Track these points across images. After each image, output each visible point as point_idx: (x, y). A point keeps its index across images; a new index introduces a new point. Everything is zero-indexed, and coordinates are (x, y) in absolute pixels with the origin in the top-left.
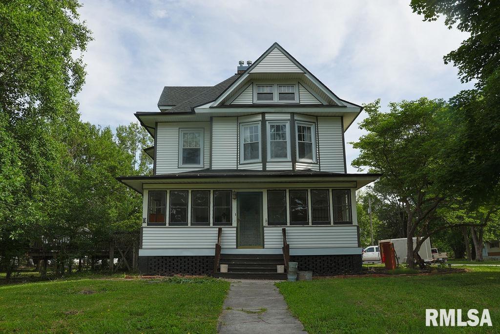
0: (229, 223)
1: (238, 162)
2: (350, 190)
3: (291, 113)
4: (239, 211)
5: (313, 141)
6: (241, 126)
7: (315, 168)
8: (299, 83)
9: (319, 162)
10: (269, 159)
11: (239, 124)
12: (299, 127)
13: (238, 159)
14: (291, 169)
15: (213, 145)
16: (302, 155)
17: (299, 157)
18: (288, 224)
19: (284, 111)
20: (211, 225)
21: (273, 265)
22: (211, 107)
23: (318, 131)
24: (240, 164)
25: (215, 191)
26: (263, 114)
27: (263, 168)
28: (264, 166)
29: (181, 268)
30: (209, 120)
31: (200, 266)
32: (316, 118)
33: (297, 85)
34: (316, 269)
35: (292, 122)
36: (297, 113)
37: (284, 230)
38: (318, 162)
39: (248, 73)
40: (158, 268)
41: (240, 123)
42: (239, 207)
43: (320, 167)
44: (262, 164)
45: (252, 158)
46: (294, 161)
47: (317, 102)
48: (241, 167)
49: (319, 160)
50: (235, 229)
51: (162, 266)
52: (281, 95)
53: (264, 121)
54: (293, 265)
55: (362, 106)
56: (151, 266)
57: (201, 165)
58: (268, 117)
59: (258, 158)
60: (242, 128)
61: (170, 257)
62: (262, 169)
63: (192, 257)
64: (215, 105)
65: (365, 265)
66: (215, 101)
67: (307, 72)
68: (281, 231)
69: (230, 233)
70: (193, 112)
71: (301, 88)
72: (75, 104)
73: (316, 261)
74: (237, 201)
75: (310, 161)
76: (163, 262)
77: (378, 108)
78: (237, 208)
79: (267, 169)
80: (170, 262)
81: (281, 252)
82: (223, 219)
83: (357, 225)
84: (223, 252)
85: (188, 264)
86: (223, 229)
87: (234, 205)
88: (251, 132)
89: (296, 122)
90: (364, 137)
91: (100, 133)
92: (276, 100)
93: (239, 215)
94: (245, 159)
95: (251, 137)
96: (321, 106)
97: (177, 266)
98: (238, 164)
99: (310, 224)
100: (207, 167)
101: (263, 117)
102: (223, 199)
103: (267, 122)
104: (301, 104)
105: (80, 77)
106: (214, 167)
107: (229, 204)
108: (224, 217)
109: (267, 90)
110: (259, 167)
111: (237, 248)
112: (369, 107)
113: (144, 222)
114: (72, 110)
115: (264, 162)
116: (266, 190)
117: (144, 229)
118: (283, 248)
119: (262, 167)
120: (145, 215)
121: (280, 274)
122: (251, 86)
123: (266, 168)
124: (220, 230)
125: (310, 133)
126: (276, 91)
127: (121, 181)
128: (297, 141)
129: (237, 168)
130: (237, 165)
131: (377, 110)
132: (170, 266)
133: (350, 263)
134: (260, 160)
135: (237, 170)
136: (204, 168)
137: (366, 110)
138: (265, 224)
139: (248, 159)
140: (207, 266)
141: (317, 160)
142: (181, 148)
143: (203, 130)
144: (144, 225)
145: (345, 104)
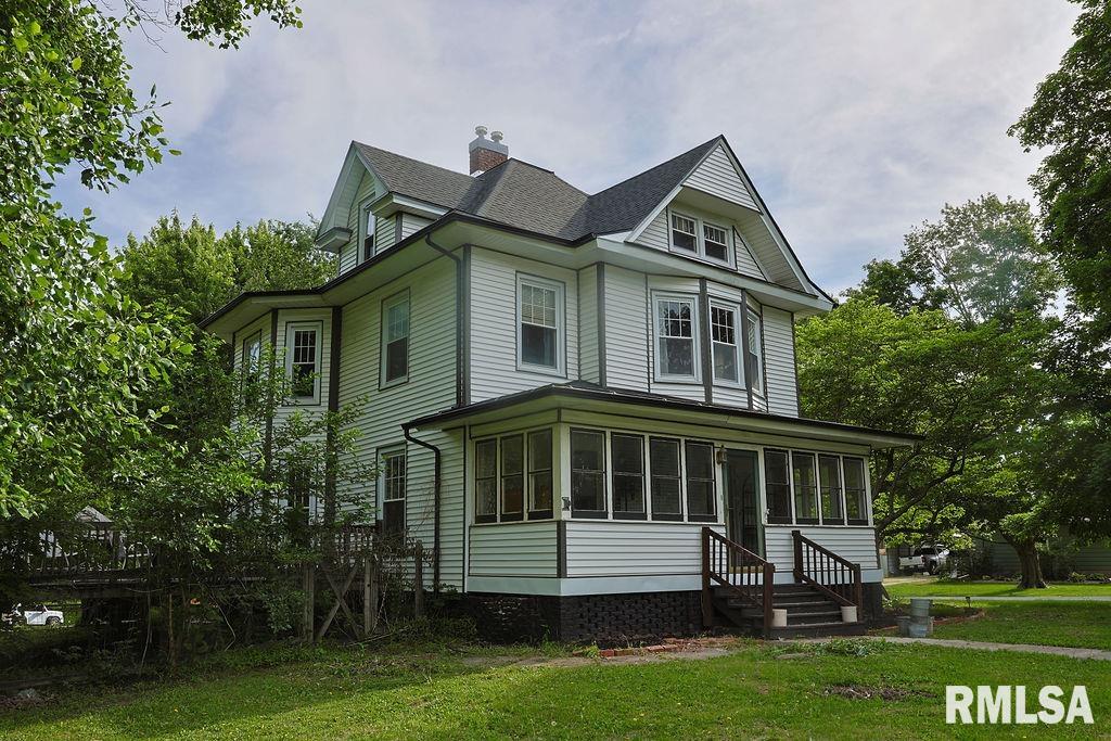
0: (712, 515)
1: (651, 376)
2: (862, 460)
4: (726, 487)
5: (758, 354)
6: (653, 295)
8: (734, 229)
9: (767, 398)
10: (714, 378)
11: (649, 292)
13: (651, 370)
14: (747, 406)
18: (794, 522)
20: (686, 520)
23: (763, 335)
24: (654, 383)
25: (688, 441)
26: (703, 280)
27: (706, 397)
28: (709, 394)
32: (760, 307)
33: (732, 233)
35: (743, 307)
37: (798, 534)
39: (681, 185)
41: (651, 290)
42: (726, 481)
43: (768, 407)
44: (702, 389)
47: (757, 275)
48: (656, 390)
49: (767, 393)
50: (725, 529)
51: (603, 619)
53: (704, 297)
56: (581, 621)
57: (560, 371)
58: (709, 289)
59: (689, 370)
60: (656, 302)
62: (704, 400)
64: (632, 241)
65: (888, 603)
66: (632, 229)
71: (737, 240)
74: (721, 467)
78: (723, 483)
79: (714, 400)
80: (617, 608)
87: (719, 476)
92: (703, 254)
94: (665, 372)
95: (676, 326)
98: (651, 381)
99: (821, 523)
101: (703, 288)
103: (709, 300)
104: (739, 272)
106: (612, 384)
107: (710, 473)
110: (696, 394)
115: (707, 384)
116: (762, 447)
119: (703, 395)
121: (852, 624)
123: (711, 397)
126: (701, 234)
129: (650, 389)
130: (650, 384)
132: (617, 619)
134: (698, 378)
136: (566, 378)
138: (764, 521)
139: (670, 373)
141: (765, 391)
142: (520, 321)
143: (562, 288)
144: (566, 515)
145: (816, 293)
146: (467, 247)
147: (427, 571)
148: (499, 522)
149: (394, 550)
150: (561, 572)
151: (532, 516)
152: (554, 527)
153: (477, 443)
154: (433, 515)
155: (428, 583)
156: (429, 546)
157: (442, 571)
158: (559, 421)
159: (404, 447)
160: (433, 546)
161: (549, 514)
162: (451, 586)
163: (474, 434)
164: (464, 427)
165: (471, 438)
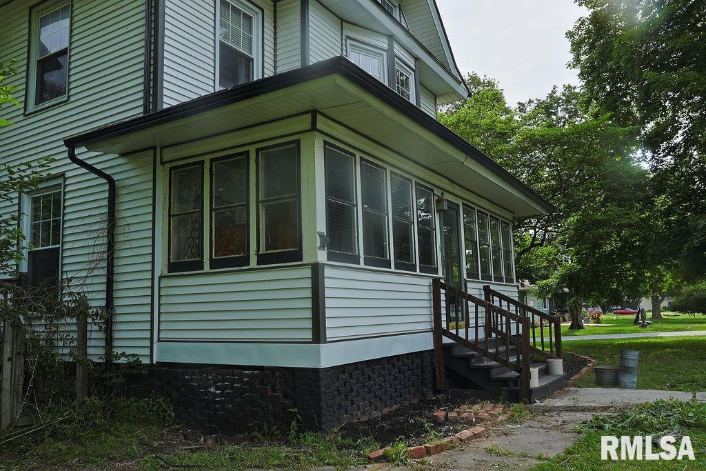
2: (509, 225)
3: (416, 59)
18: (480, 277)
20: (418, 270)
53: (392, 55)
78: (440, 233)
99: (493, 280)
103: (395, 59)
116: (462, 201)
138: (465, 277)
142: (218, 37)
144: (322, 257)
147: (94, 335)
148: (207, 268)
149: (50, 310)
150: (318, 335)
151: (262, 259)
152: (307, 272)
153: (171, 169)
154: (104, 264)
155: (95, 351)
156: (97, 301)
157: (116, 335)
158: (314, 128)
159: (60, 181)
160: (103, 303)
161: (297, 256)
162: (133, 355)
163: (166, 158)
164: (154, 148)
165: (163, 163)
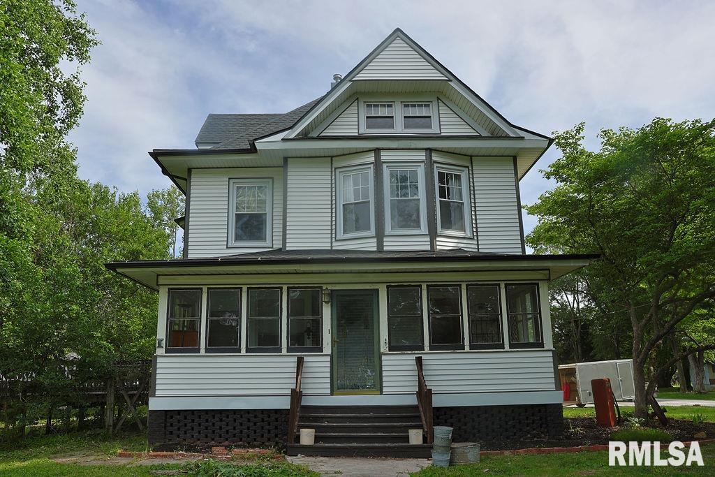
0: (317, 347)
1: (334, 236)
2: (538, 284)
3: (426, 149)
4: (335, 322)
5: (465, 200)
6: (337, 173)
7: (469, 247)
8: (438, 99)
9: (477, 236)
10: (388, 230)
12: (441, 175)
13: (334, 232)
14: (428, 248)
15: (288, 206)
16: (447, 224)
17: (442, 227)
18: (427, 349)
19: (413, 146)
20: (284, 351)
21: (400, 427)
22: (284, 140)
23: (473, 182)
24: (336, 241)
25: (291, 288)
26: (377, 151)
27: (378, 246)
28: (380, 244)
29: (227, 432)
30: (281, 162)
31: (262, 428)
32: (471, 158)
33: (435, 103)
34: (479, 432)
35: (430, 164)
36: (436, 150)
37: (419, 360)
38: (475, 236)
39: (350, 81)
40: (185, 433)
41: (335, 169)
42: (335, 317)
43: (478, 244)
44: (375, 240)
45: (358, 229)
46: (433, 235)
48: (338, 246)
49: (477, 232)
50: (328, 359)
51: (193, 429)
52: (406, 119)
53: (378, 164)
54: (442, 432)
55: (552, 137)
56: (170, 429)
57: (268, 243)
58: (385, 156)
59: (368, 228)
60: (340, 177)
61: (207, 412)
62: (375, 249)
63: (248, 411)
64: (292, 137)
66: (291, 128)
67: (452, 78)
68: (414, 362)
69: (319, 365)
70: (253, 150)
71: (443, 109)
72: (71, 150)
73: (479, 416)
74: (332, 307)
75: (461, 234)
76: (193, 421)
77: (579, 139)
78: (332, 319)
79: (385, 249)
80: (207, 421)
81: (413, 401)
82: (305, 338)
83: (552, 348)
84: (306, 402)
85: (241, 424)
86: (306, 359)
87: (327, 313)
88: (356, 184)
89: (436, 165)
90: (547, 195)
91: (117, 199)
92: (399, 128)
93: (335, 331)
94: (345, 232)
95: (356, 192)
96: (479, 137)
97: (221, 428)
98: (334, 240)
99: (467, 348)
100: (278, 245)
101: (378, 157)
102: (306, 303)
103: (385, 166)
104: (443, 134)
105: (74, 105)
106: (290, 247)
107: (317, 311)
108: (308, 335)
109: (383, 112)
110: (370, 245)
111: (332, 394)
112: (563, 138)
113: (160, 346)
114: (65, 158)
115: (380, 236)
116: (386, 285)
117: (159, 360)
118: (419, 394)
119: (376, 244)
120: (162, 333)
121: (415, 446)
122: (355, 104)
123: (383, 246)
124: (300, 361)
125: (460, 185)
126: (398, 112)
127: (115, 271)
128: (438, 199)
129: (332, 246)
130: (332, 242)
131: (579, 143)
132: (207, 428)
133: (541, 419)
134: (372, 232)
135: (331, 251)
136: (272, 248)
137: (559, 144)
138: (384, 348)
139: (351, 231)
140: (276, 428)
141: (473, 232)
142: (233, 212)
143: (271, 182)
144: (160, 352)
145: (522, 134)
146: (190, 170)
158: (158, 284)
